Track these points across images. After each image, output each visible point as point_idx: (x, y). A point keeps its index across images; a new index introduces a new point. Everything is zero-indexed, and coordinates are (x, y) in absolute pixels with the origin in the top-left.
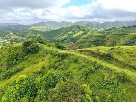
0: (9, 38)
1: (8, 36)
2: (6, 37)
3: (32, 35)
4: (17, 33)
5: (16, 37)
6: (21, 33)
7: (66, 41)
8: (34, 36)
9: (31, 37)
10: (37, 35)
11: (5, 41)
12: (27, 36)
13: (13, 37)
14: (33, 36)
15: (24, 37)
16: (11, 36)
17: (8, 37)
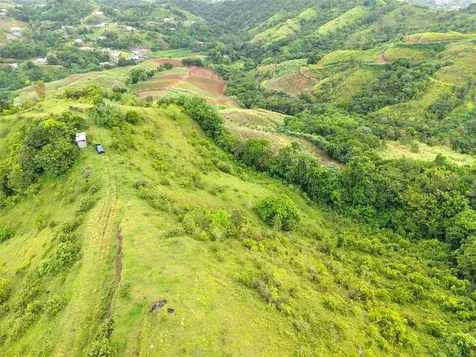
0: (91, 32)
1: (89, 22)
2: (81, 27)
3: (166, 20)
4: (116, 10)
5: (113, 27)
6: (129, 13)
7: (286, 49)
8: (174, 26)
9: (162, 27)
10: (185, 18)
11: (76, 44)
12: (148, 23)
13: (103, 25)
14: (168, 24)
15: (137, 26)
16: (97, 21)
17: (88, 27)
